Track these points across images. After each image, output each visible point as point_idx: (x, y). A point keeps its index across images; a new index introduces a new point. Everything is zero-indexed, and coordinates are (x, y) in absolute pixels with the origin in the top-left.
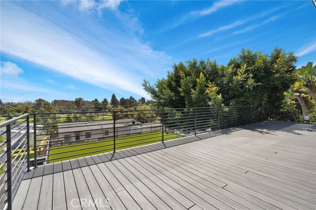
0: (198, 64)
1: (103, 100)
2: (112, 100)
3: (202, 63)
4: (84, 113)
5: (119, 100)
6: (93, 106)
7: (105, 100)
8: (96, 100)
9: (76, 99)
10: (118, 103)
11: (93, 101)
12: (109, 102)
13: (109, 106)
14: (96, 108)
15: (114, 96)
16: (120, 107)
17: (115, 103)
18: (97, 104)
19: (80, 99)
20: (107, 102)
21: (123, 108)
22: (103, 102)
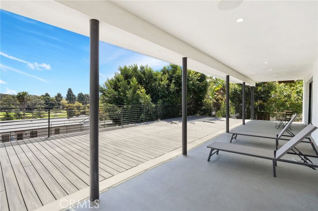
0: (139, 68)
1: (56, 95)
2: (67, 95)
3: (142, 68)
4: (29, 109)
5: (77, 96)
6: (43, 102)
7: (59, 95)
8: (47, 95)
9: (19, 94)
10: (75, 98)
11: (43, 96)
12: (64, 98)
13: (64, 101)
14: (47, 104)
15: (70, 91)
16: (77, 104)
17: (72, 99)
18: (48, 99)
19: (25, 94)
20: (62, 98)
21: (81, 104)
22: (56, 97)
